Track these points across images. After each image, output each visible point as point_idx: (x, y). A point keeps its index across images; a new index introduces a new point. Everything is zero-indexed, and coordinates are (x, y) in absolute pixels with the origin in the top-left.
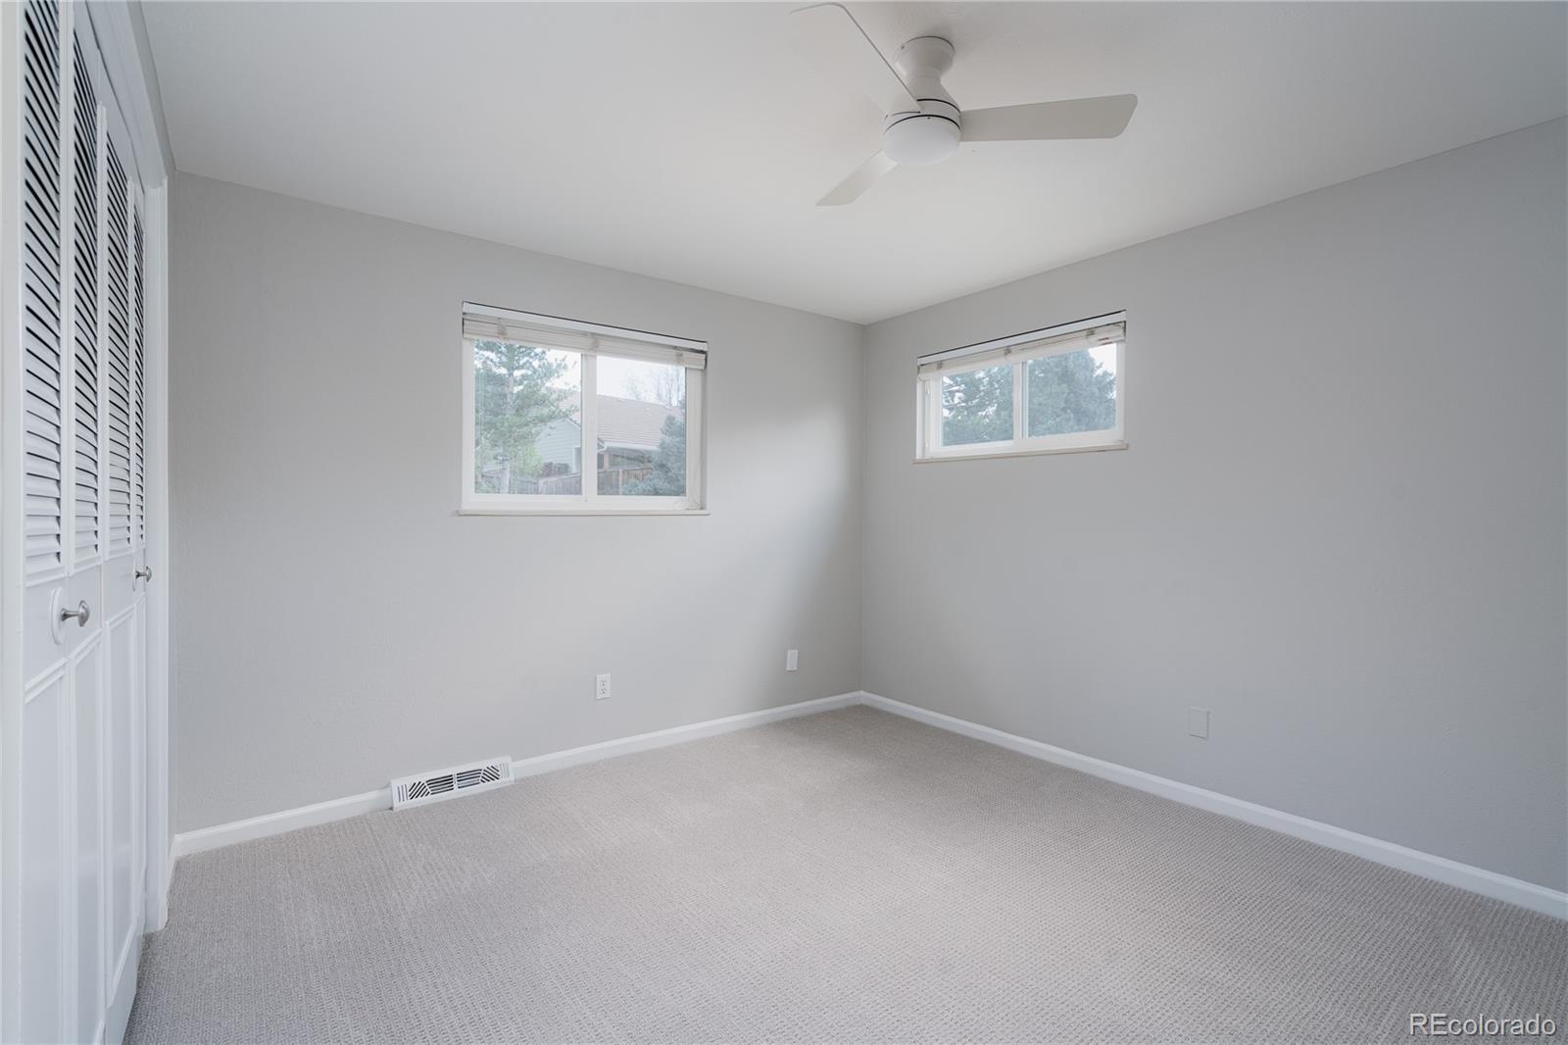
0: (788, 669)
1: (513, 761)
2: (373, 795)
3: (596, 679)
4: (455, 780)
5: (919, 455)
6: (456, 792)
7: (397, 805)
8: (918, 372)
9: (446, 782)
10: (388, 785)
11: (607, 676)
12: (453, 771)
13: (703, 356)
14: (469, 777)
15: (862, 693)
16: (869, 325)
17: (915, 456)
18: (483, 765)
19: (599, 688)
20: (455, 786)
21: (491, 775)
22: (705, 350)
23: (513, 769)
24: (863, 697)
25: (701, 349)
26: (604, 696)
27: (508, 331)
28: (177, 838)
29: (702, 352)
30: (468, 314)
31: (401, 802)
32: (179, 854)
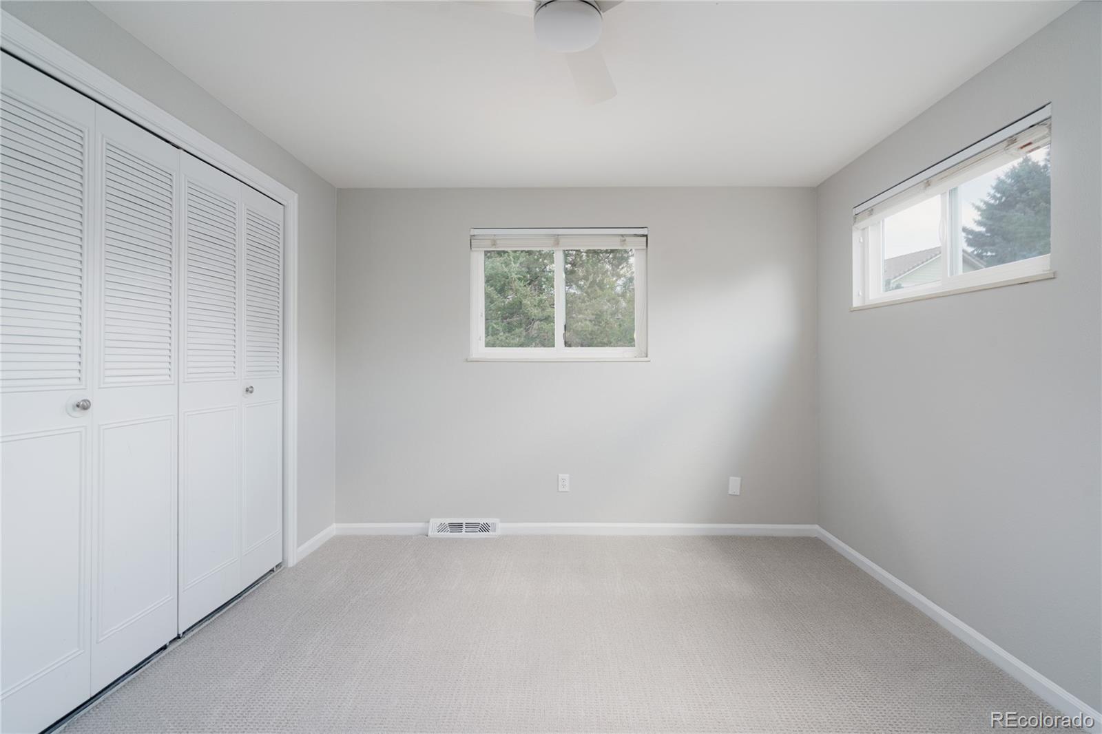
0: (730, 493)
1: (501, 522)
2: (421, 525)
3: (558, 476)
4: (464, 526)
5: (856, 303)
6: (463, 534)
7: (430, 534)
8: (855, 222)
9: (458, 527)
10: (428, 522)
11: (567, 476)
12: (464, 521)
13: (645, 238)
14: (472, 526)
15: (816, 527)
16: (818, 187)
17: (852, 305)
18: (482, 521)
19: (560, 483)
20: (464, 531)
21: (485, 528)
22: (646, 233)
23: (501, 527)
24: (814, 530)
25: (642, 233)
26: (564, 490)
27: (498, 242)
28: (334, 525)
29: (644, 236)
30: (474, 236)
31: (433, 533)
32: (334, 533)
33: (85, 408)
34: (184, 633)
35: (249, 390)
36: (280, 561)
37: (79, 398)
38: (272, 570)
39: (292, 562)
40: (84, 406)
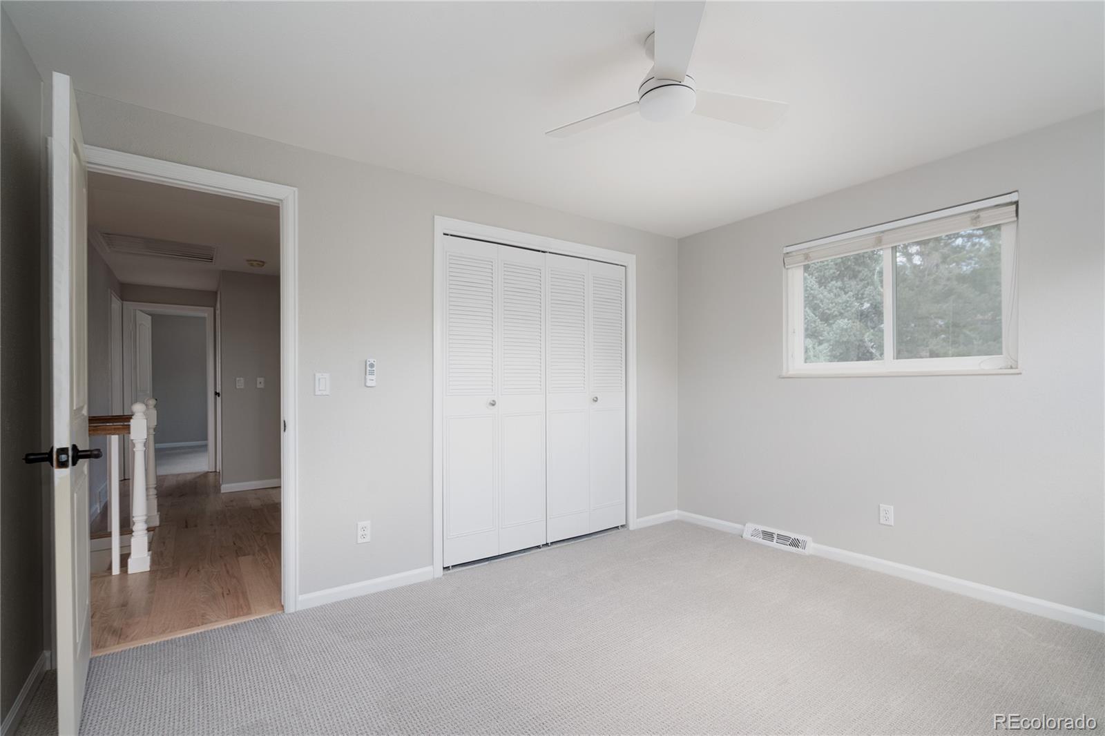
1: (812, 541)
2: (739, 526)
3: (881, 506)
4: (776, 536)
6: (774, 544)
7: (744, 536)
9: (768, 535)
10: (744, 525)
11: (891, 509)
12: (776, 531)
13: (1016, 206)
14: (783, 539)
18: (793, 536)
19: (882, 515)
20: (774, 540)
21: (795, 543)
22: (1016, 200)
23: (812, 547)
25: (1013, 200)
26: (885, 523)
27: (811, 255)
28: (676, 511)
29: (1011, 203)
30: (788, 253)
31: (747, 535)
32: (676, 517)
33: (493, 405)
34: (551, 543)
35: (596, 400)
36: (625, 523)
37: (490, 400)
38: (617, 527)
39: (632, 527)
40: (493, 404)
